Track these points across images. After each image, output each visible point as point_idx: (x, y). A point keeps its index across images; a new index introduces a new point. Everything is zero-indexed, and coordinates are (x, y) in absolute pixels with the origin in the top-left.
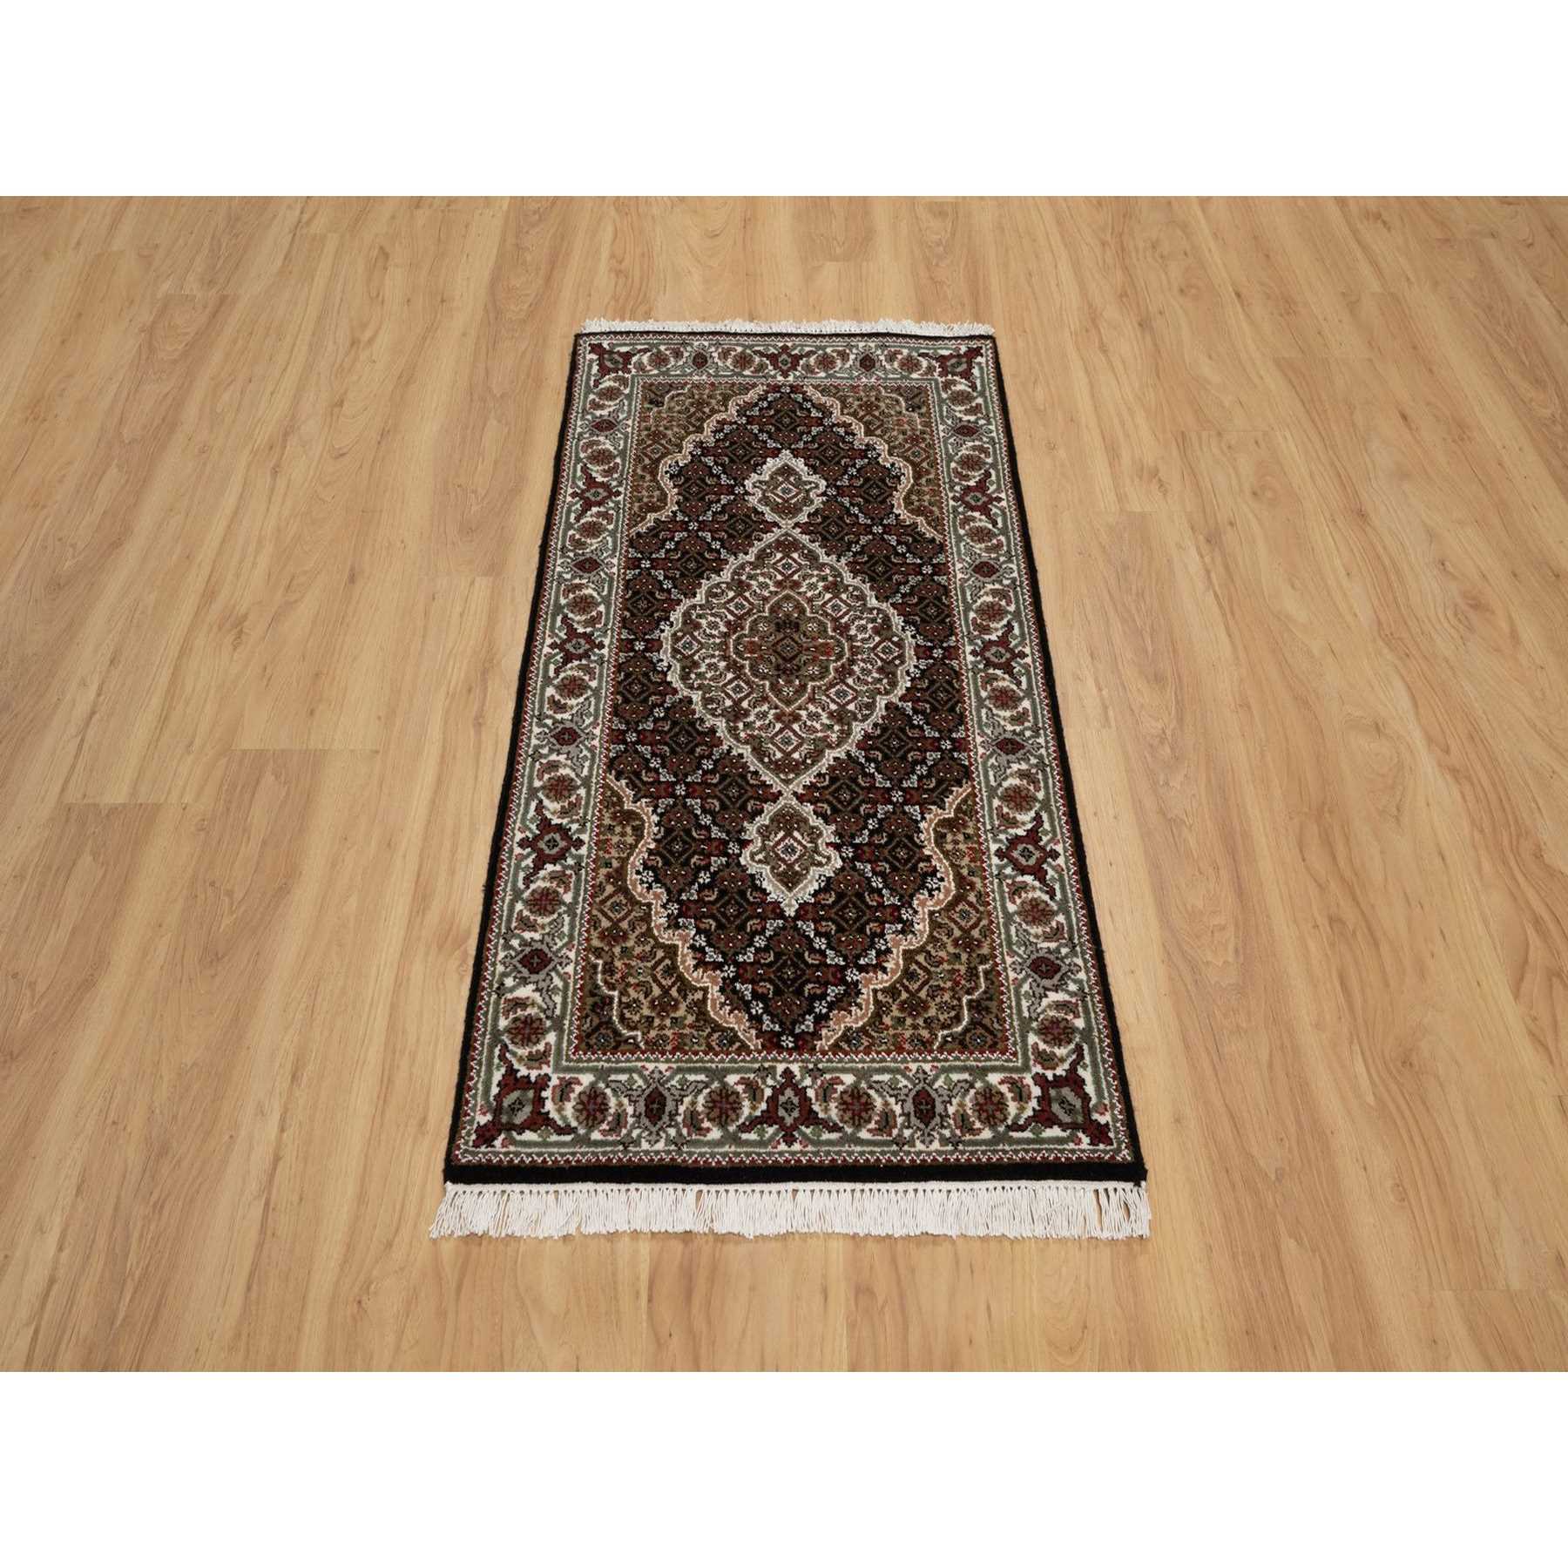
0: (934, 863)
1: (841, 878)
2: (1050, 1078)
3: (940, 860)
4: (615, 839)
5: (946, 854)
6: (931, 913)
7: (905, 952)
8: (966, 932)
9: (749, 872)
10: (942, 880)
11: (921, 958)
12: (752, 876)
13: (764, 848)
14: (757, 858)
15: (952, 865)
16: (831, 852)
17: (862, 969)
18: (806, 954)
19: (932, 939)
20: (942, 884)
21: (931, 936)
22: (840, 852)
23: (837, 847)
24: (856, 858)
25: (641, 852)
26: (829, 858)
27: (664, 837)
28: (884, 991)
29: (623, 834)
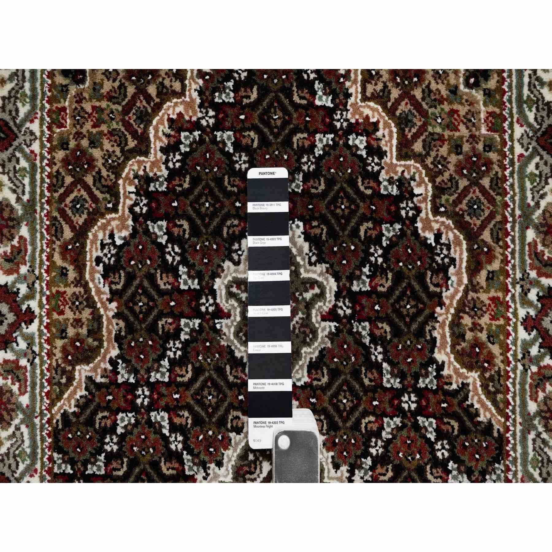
0: (107, 289)
1: (216, 261)
3: (99, 292)
4: (485, 320)
5: (91, 304)
8: (79, 181)
9: (324, 266)
10: (98, 260)
12: (320, 260)
13: (309, 305)
14: (317, 290)
15: (86, 286)
16: (225, 304)
17: (196, 125)
18: (255, 145)
19: (117, 170)
20: (100, 254)
21: (118, 176)
22: (217, 305)
23: (220, 313)
25: (452, 297)
27: (425, 323)
29: (476, 327)
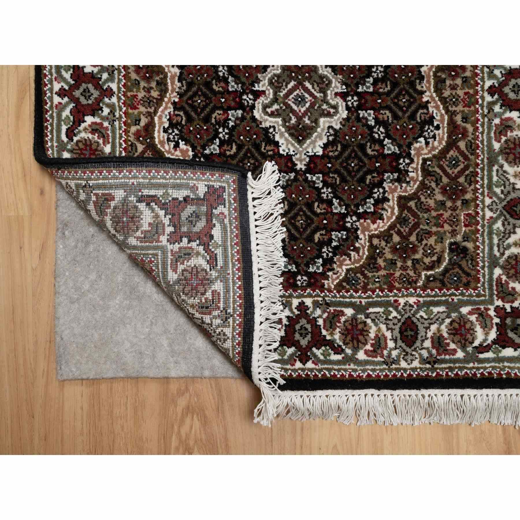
2: (509, 310)
6: (425, 160)
7: (400, 198)
11: (412, 204)
24: (361, 107)
26: (335, 107)
28: (378, 236)
